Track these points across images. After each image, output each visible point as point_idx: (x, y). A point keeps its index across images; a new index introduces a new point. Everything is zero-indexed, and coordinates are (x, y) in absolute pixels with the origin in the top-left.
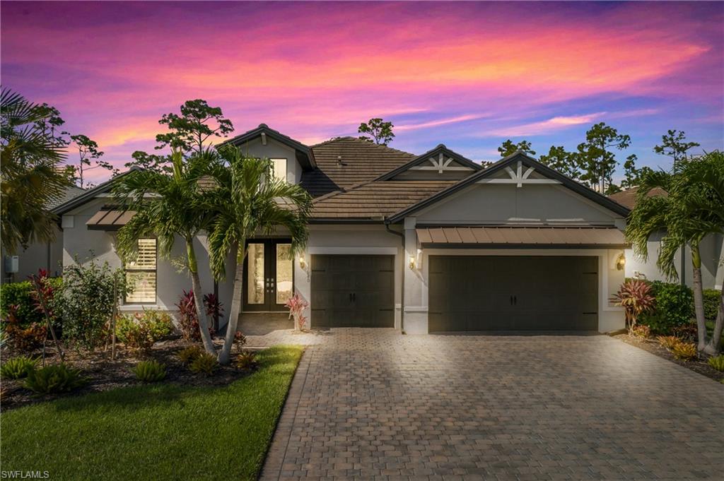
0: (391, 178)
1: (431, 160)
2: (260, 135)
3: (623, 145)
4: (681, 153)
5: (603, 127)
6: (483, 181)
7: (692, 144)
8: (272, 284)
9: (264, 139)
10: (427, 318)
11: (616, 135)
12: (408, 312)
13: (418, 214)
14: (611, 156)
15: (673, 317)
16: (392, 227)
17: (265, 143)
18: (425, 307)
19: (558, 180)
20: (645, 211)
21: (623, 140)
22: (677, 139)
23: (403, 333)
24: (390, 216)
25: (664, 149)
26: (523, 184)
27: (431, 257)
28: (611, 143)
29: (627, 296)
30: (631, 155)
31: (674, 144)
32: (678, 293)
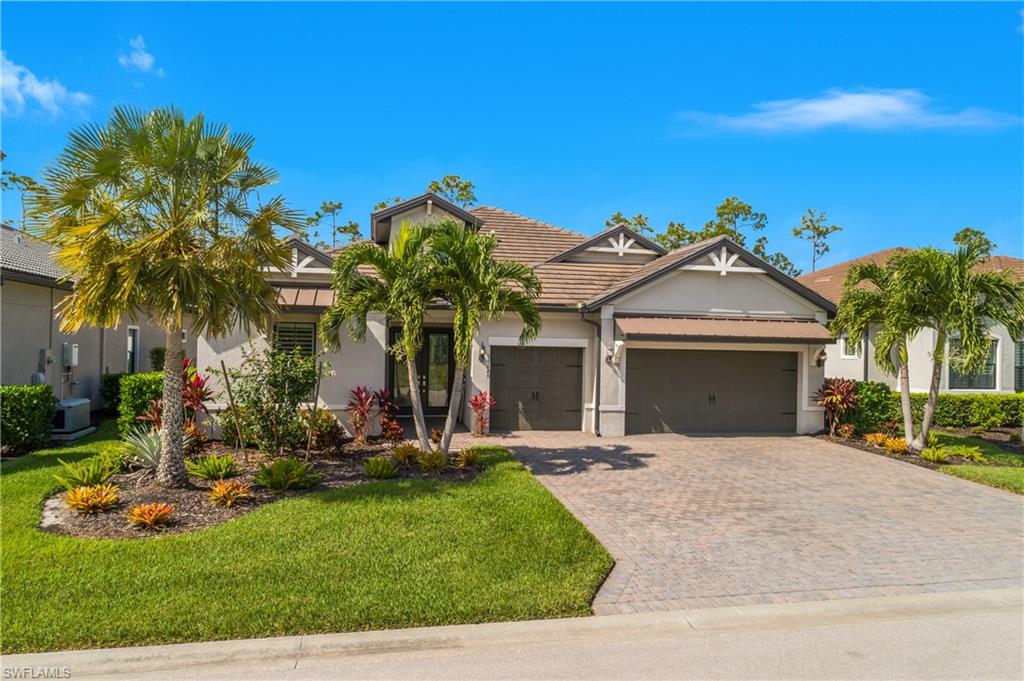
0: (565, 259)
1: (611, 240)
2: (426, 203)
3: (759, 226)
4: (822, 238)
5: (736, 203)
6: (687, 267)
7: (835, 228)
8: (424, 383)
9: (429, 207)
10: (624, 418)
11: (750, 212)
12: (604, 412)
13: (615, 302)
14: (741, 238)
15: (873, 415)
16: (587, 316)
17: (429, 213)
18: (622, 406)
19: (763, 268)
20: (858, 305)
21: (758, 220)
22: (818, 221)
23: (599, 435)
24: (588, 303)
25: (803, 232)
26: (727, 273)
27: (629, 351)
28: (745, 223)
29: (830, 394)
30: (761, 237)
31: (814, 227)
32: (879, 391)
